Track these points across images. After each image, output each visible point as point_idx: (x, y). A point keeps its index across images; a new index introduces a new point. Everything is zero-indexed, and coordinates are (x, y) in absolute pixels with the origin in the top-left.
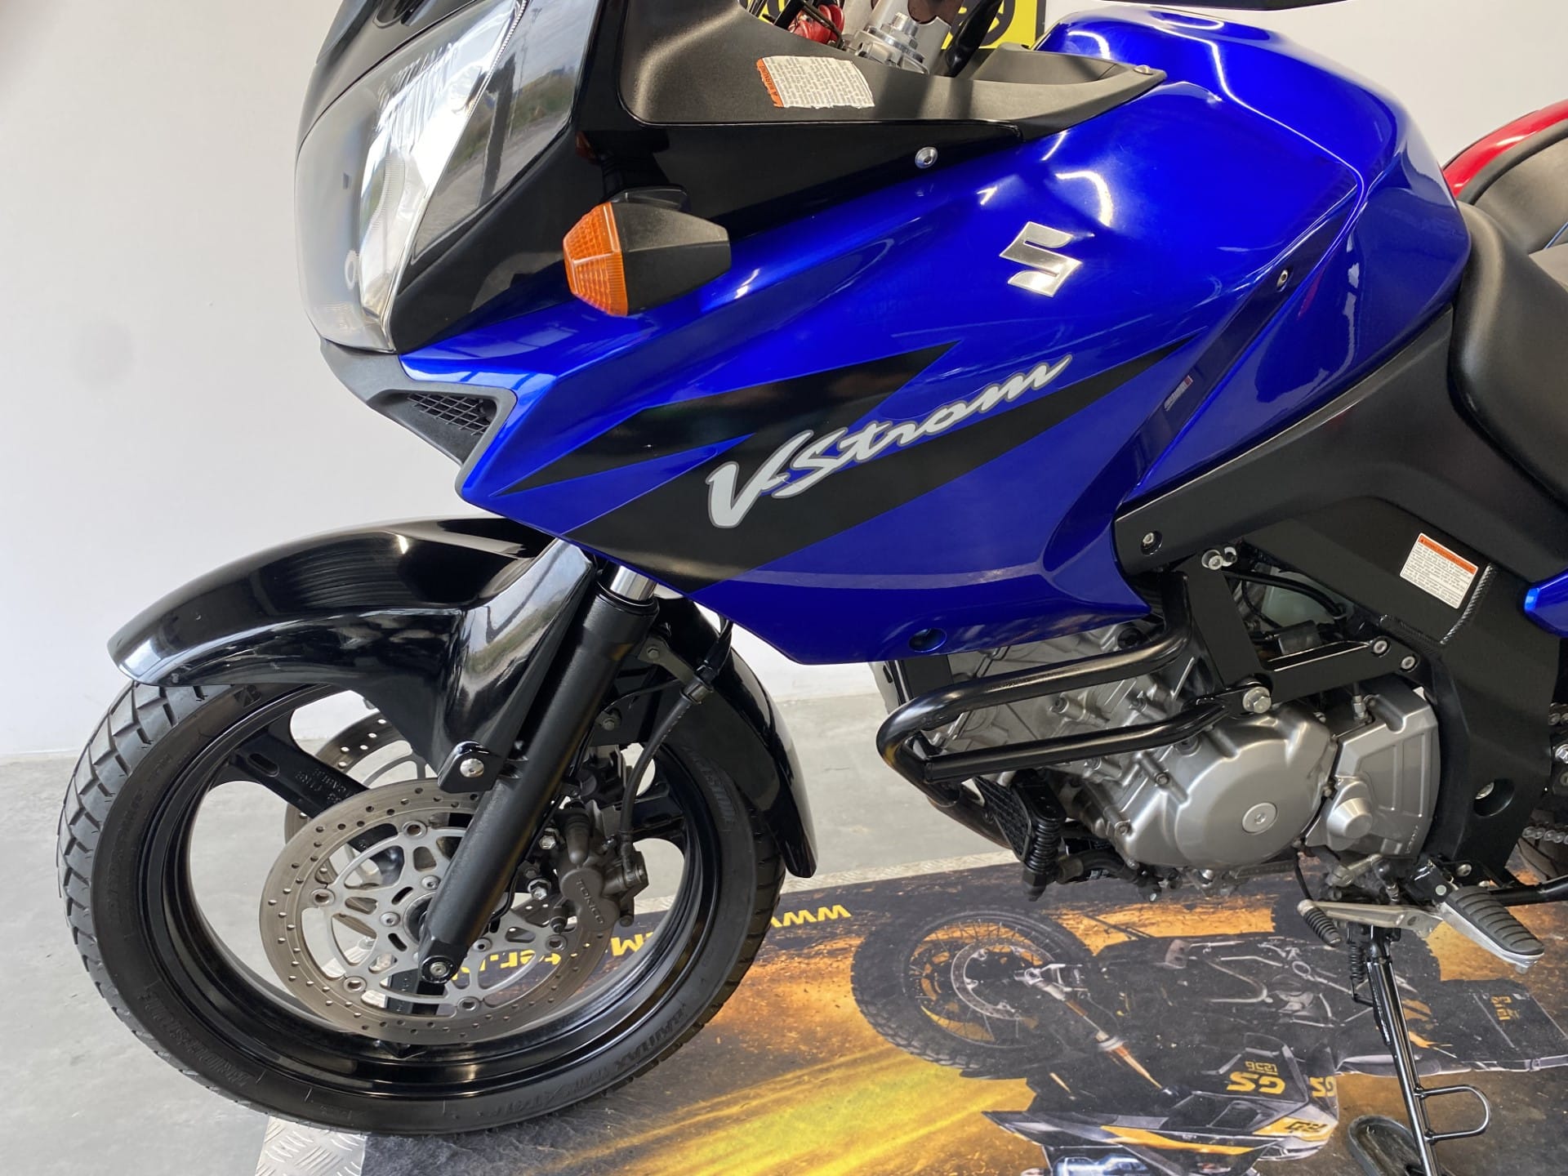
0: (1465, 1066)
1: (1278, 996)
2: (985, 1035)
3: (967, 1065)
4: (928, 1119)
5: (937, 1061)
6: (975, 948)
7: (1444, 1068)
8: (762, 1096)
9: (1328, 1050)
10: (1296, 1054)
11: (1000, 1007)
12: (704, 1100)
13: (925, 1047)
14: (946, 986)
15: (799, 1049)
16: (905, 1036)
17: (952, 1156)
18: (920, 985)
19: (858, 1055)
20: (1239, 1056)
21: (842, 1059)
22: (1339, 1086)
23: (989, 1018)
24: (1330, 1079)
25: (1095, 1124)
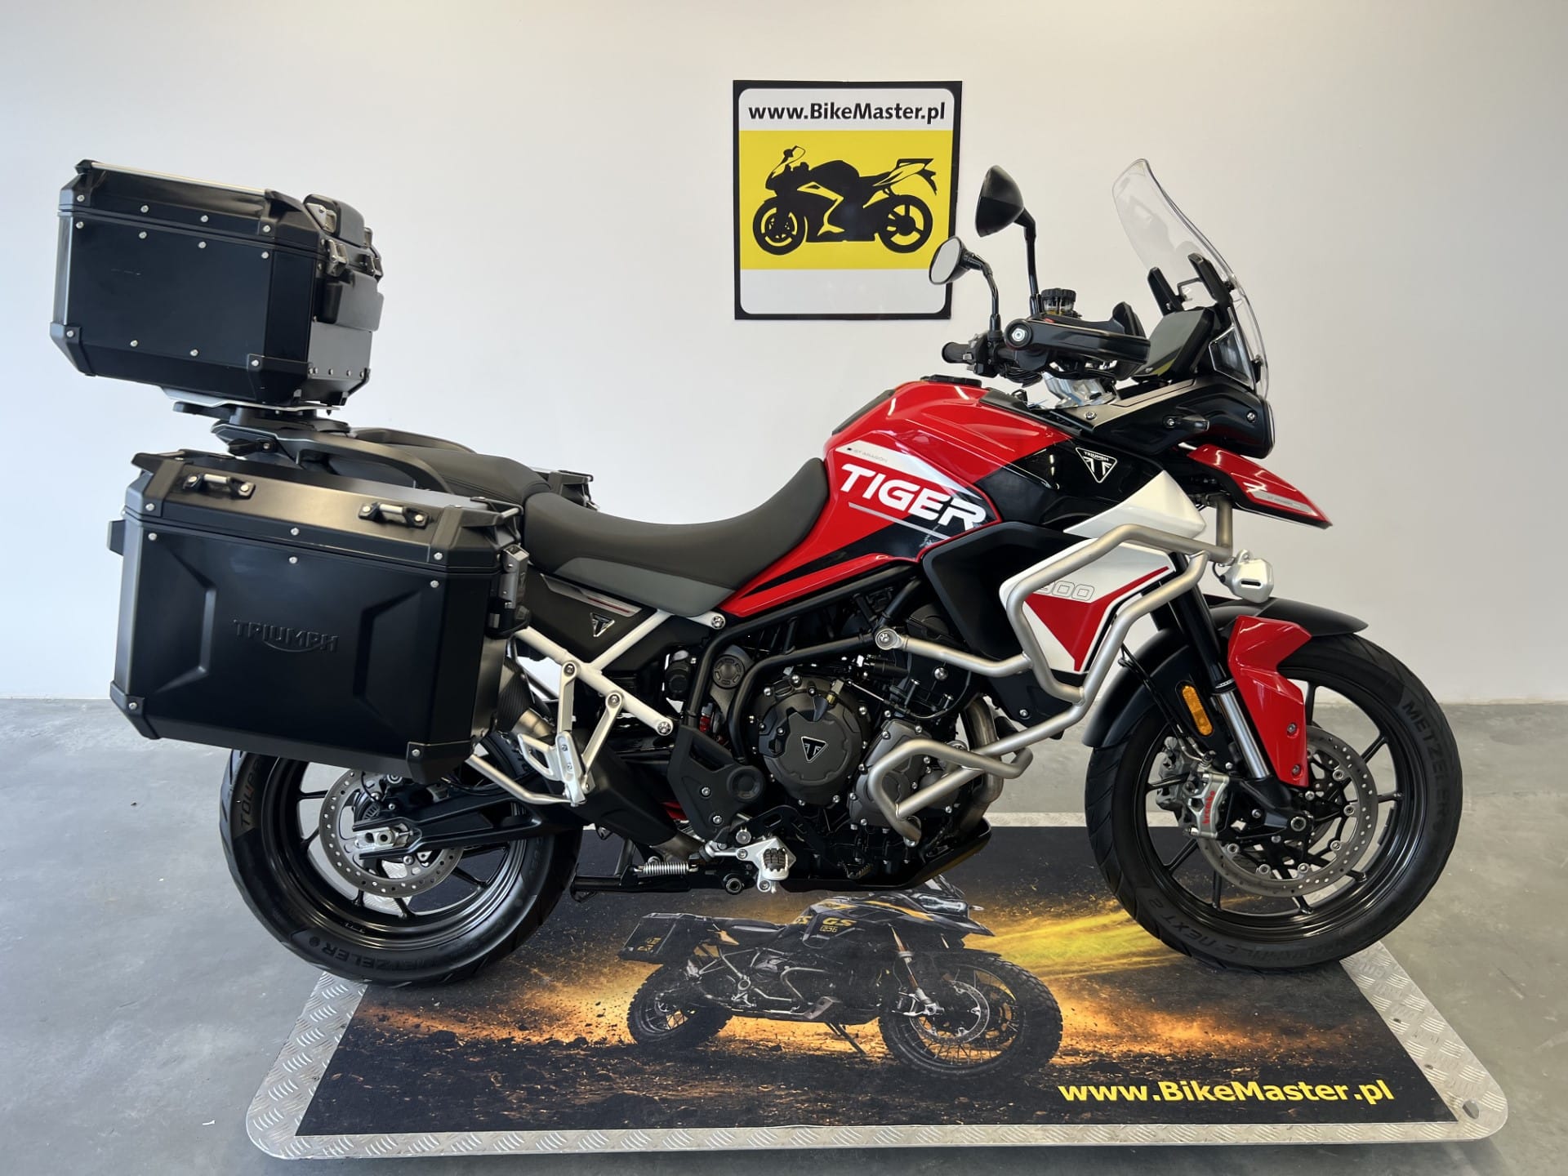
1: (778, 969)
3: (995, 960)
5: (1013, 965)
6: (964, 1038)
9: (780, 936)
10: (802, 935)
11: (963, 991)
14: (995, 1012)
18: (1013, 1015)
19: (1061, 976)
20: (837, 935)
21: (1072, 975)
22: (794, 919)
23: (972, 986)
24: (795, 923)
25: (936, 922)
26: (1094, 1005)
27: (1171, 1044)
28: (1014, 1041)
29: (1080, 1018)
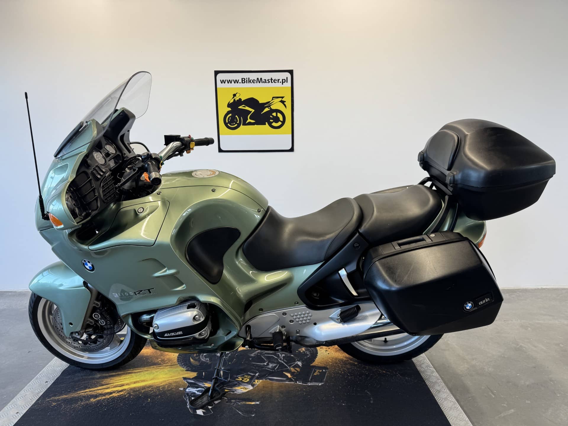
0: (294, 382)
1: (269, 364)
2: (198, 363)
3: (188, 369)
4: (172, 377)
5: (183, 367)
7: (289, 382)
8: (143, 369)
9: (267, 375)
10: (258, 375)
11: (207, 359)
12: (132, 368)
13: (183, 365)
15: (159, 362)
16: (181, 362)
17: (170, 384)
19: (169, 364)
20: (245, 374)
21: (165, 365)
22: (261, 382)
23: (202, 361)
24: (261, 381)
25: (203, 382)
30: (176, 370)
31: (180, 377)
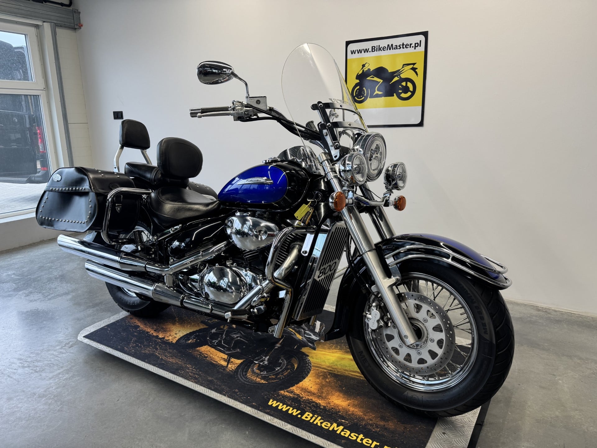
2: (293, 360)
3: (305, 358)
4: (325, 354)
5: (309, 360)
6: (263, 374)
11: (281, 362)
12: (361, 379)
14: (283, 371)
15: (330, 377)
16: (307, 368)
17: (330, 349)
18: (287, 374)
19: (321, 369)
21: (325, 370)
23: (286, 362)
25: (302, 340)
26: (320, 382)
27: (329, 403)
28: (276, 381)
29: (308, 383)
30: (317, 361)
31: (317, 352)
